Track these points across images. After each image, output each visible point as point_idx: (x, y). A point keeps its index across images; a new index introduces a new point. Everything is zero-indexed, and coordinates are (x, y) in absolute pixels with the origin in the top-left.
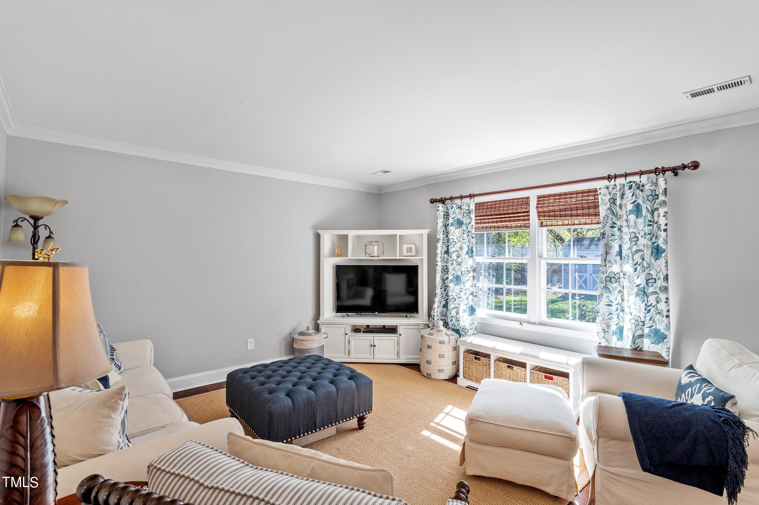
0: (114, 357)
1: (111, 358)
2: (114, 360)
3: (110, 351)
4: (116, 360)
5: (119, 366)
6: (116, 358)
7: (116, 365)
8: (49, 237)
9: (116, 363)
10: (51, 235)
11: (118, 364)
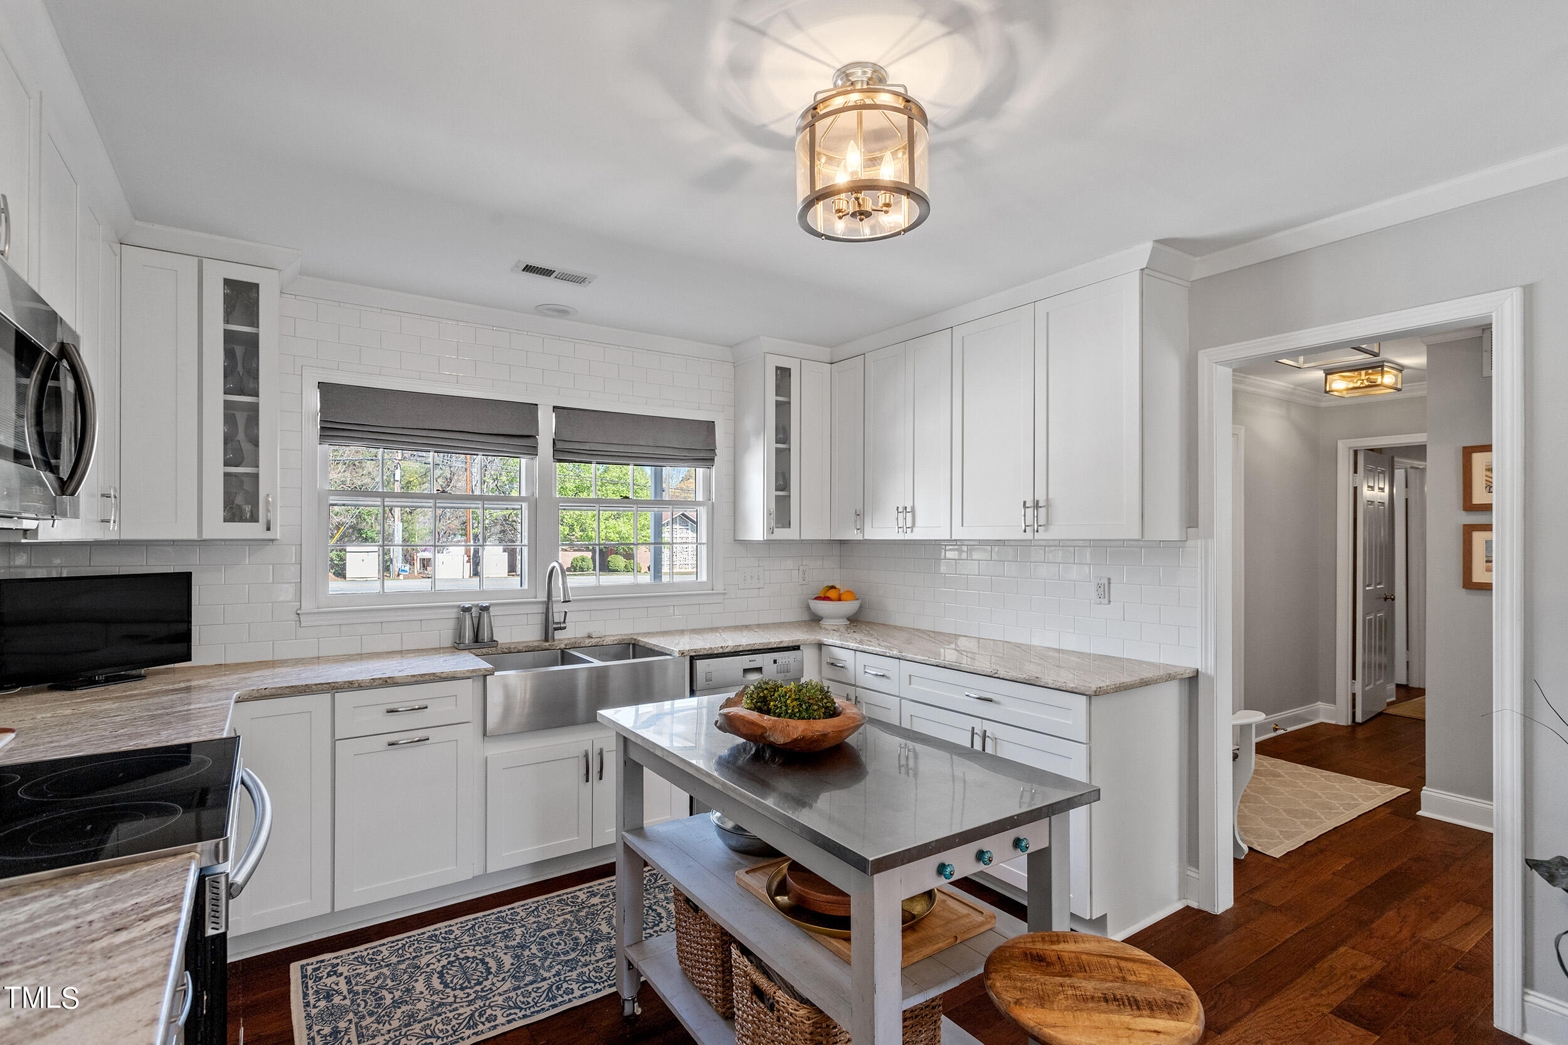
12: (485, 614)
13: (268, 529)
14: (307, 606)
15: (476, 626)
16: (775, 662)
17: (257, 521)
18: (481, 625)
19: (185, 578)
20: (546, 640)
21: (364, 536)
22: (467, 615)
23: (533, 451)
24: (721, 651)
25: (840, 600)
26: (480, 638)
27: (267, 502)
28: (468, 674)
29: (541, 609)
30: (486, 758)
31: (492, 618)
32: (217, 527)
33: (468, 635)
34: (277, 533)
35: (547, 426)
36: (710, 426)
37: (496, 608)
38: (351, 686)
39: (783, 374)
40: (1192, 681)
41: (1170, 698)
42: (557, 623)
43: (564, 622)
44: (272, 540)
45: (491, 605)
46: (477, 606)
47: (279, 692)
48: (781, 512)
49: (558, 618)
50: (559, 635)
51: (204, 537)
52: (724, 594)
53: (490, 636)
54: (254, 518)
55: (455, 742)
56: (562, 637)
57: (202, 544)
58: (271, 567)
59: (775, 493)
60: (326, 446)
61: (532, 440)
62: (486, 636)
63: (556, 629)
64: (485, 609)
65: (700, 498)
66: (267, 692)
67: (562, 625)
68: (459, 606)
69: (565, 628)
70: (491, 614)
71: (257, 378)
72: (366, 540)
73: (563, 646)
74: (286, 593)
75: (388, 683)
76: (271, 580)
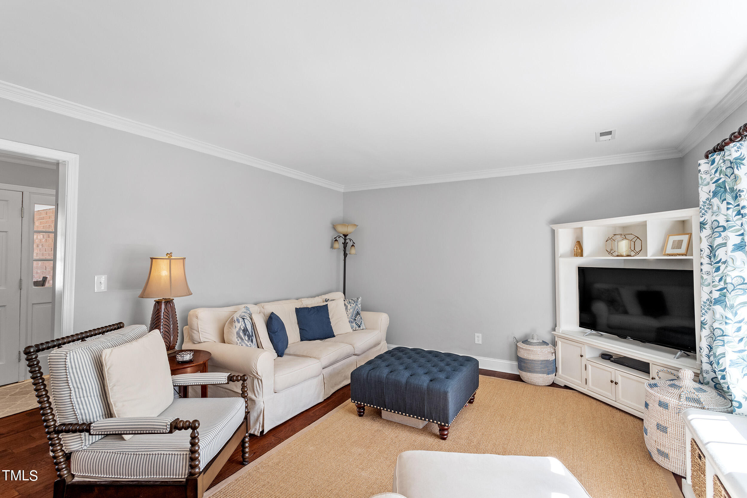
0: (356, 318)
1: (354, 319)
2: (355, 320)
3: (355, 314)
4: (357, 320)
5: (358, 324)
6: (357, 319)
7: (356, 324)
8: (353, 245)
9: (356, 322)
10: (354, 244)
11: (357, 324)
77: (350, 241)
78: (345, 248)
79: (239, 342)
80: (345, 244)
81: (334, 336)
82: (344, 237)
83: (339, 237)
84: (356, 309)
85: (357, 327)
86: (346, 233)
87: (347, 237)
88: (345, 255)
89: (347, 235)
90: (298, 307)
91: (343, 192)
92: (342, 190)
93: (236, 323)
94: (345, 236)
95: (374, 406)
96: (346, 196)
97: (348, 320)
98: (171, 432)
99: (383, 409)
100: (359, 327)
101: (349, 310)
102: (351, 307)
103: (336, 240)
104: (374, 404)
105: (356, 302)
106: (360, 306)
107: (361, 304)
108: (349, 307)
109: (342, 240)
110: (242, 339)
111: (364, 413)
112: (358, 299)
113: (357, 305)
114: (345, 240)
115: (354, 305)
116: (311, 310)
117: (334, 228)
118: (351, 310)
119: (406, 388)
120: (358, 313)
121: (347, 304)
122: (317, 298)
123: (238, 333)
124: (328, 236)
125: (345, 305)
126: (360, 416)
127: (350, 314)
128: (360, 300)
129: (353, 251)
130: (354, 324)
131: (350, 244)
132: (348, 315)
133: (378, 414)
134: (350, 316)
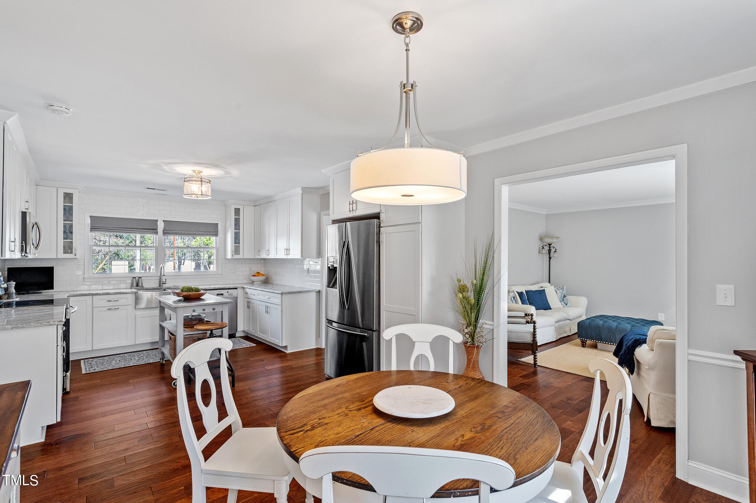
1: (563, 299)
3: (563, 297)
6: (565, 300)
10: (556, 250)
11: (565, 302)
12: (140, 279)
13: (75, 255)
14: (86, 276)
15: (137, 282)
16: (228, 292)
17: (72, 253)
18: (139, 281)
19: (52, 269)
20: (160, 286)
21: (121, 257)
22: (134, 279)
23: (157, 233)
24: (209, 289)
25: (258, 276)
26: (138, 285)
27: (75, 249)
28: (130, 292)
29: (159, 278)
30: (136, 315)
31: (143, 281)
32: (61, 255)
33: (135, 284)
34: (78, 256)
35: (161, 226)
36: (217, 225)
37: (143, 277)
38: (97, 294)
39: (237, 211)
40: (319, 292)
41: (313, 296)
42: (163, 282)
43: (166, 282)
44: (76, 258)
45: (143, 276)
46: (138, 277)
47: (78, 295)
48: (237, 251)
49: (164, 280)
50: (164, 285)
51: (58, 257)
52: (221, 274)
53: (142, 285)
54: (71, 253)
55: (126, 310)
56: (165, 286)
57: (57, 259)
58: (76, 266)
59: (234, 244)
60: (92, 233)
61: (156, 230)
62: (140, 285)
63: (163, 284)
64: (141, 277)
65: (214, 246)
66: (75, 295)
67: (165, 283)
68: (132, 277)
69: (166, 283)
70: (142, 279)
71: (72, 216)
72: (122, 259)
73: (165, 288)
74: (80, 273)
75: (107, 294)
76: (76, 269)
77: (554, 248)
78: (549, 253)
79: (511, 303)
80: (550, 251)
81: (551, 309)
82: (548, 246)
83: (545, 246)
84: (563, 294)
85: (565, 304)
86: (550, 243)
87: (551, 246)
88: (550, 258)
89: (551, 244)
90: (527, 290)
91: (546, 214)
92: (545, 213)
93: (511, 293)
94: (550, 245)
95: (594, 340)
96: (548, 217)
97: (559, 300)
98: (526, 324)
99: (598, 342)
100: (566, 305)
101: (558, 294)
102: (559, 292)
103: (543, 248)
104: (594, 339)
105: (563, 289)
106: (565, 291)
107: (566, 290)
108: (558, 291)
109: (547, 248)
110: (513, 302)
111: (586, 346)
112: (563, 287)
113: (563, 291)
114: (550, 247)
115: (561, 291)
116: (535, 292)
117: (541, 239)
118: (560, 294)
119: (616, 330)
120: (565, 296)
121: (556, 290)
122: (534, 286)
123: (511, 299)
124: (537, 244)
125: (555, 290)
126: (583, 347)
127: (559, 296)
128: (565, 288)
129: (556, 255)
130: (563, 303)
131: (553, 250)
132: (558, 297)
133: (595, 347)
134: (559, 297)
